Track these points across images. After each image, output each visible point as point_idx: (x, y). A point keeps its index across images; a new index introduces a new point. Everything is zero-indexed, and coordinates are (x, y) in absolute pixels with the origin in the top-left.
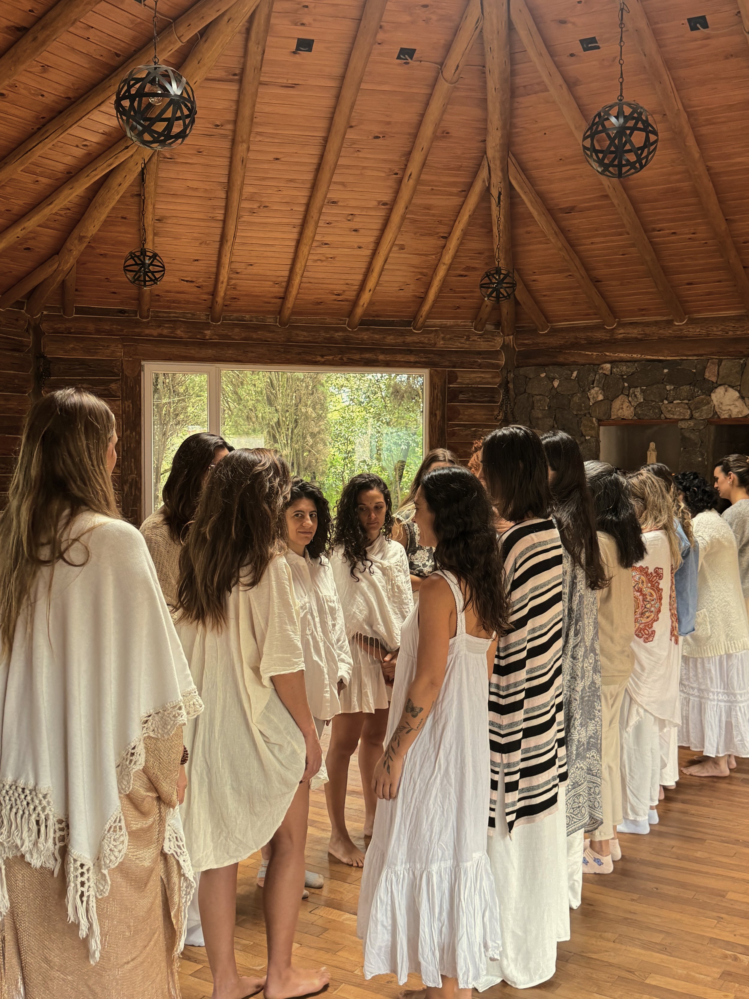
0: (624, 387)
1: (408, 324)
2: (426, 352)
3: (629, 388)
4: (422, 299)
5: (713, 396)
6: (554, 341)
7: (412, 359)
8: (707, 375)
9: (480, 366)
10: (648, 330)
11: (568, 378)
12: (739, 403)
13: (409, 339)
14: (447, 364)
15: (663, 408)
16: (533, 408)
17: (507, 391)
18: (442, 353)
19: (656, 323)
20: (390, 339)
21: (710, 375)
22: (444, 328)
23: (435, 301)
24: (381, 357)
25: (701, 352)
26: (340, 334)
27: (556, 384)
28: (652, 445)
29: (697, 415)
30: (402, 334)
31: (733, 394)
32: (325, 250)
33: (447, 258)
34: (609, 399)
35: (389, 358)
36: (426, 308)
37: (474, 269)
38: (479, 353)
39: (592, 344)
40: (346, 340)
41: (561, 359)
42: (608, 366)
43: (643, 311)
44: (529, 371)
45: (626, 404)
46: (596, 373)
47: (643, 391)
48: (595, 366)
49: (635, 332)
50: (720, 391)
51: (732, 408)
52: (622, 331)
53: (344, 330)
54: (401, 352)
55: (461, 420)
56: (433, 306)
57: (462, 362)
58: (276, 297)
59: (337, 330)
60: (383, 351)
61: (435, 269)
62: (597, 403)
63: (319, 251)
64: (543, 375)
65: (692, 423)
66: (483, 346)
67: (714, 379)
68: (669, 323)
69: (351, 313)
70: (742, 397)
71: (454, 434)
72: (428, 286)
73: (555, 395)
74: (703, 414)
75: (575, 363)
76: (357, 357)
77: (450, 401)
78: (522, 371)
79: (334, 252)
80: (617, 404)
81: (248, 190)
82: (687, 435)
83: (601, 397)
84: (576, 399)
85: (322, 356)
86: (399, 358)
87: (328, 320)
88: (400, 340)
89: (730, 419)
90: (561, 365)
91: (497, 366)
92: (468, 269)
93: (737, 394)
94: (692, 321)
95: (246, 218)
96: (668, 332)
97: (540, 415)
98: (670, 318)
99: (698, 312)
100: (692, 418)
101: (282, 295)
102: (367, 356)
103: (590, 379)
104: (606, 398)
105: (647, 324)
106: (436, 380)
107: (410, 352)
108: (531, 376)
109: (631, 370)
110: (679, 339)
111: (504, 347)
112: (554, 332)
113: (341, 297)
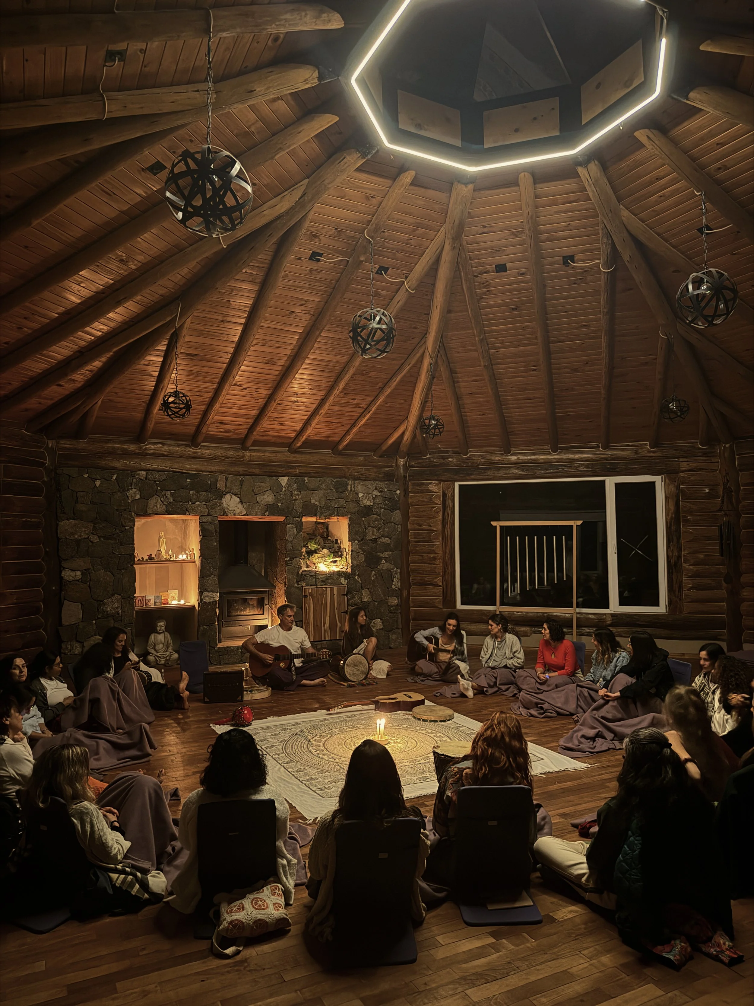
0: (157, 491)
3: (162, 490)
5: (223, 500)
6: (93, 449)
8: (218, 486)
10: (173, 450)
11: (109, 480)
12: (240, 505)
15: (188, 507)
16: (76, 502)
21: (220, 485)
25: (213, 470)
27: (98, 483)
29: (212, 513)
31: (236, 499)
34: (145, 498)
39: (128, 455)
41: (101, 464)
42: (144, 473)
44: (72, 471)
45: (159, 503)
46: (133, 476)
47: (172, 495)
48: (132, 472)
49: (164, 450)
50: (227, 497)
51: (236, 509)
52: (154, 448)
62: (134, 501)
64: (86, 476)
65: (208, 519)
67: (223, 489)
68: (188, 446)
70: (241, 502)
73: (97, 492)
74: (216, 512)
75: (115, 468)
78: (64, 470)
80: (151, 502)
82: (206, 527)
83: (138, 497)
84: (116, 497)
89: (235, 517)
90: (102, 468)
93: (238, 500)
94: (205, 447)
96: (187, 453)
97: (84, 509)
98: (189, 443)
100: (209, 515)
103: (129, 482)
104: (142, 497)
105: (172, 445)
108: (74, 475)
109: (162, 478)
110: (196, 459)
111: (48, 449)
112: (93, 441)
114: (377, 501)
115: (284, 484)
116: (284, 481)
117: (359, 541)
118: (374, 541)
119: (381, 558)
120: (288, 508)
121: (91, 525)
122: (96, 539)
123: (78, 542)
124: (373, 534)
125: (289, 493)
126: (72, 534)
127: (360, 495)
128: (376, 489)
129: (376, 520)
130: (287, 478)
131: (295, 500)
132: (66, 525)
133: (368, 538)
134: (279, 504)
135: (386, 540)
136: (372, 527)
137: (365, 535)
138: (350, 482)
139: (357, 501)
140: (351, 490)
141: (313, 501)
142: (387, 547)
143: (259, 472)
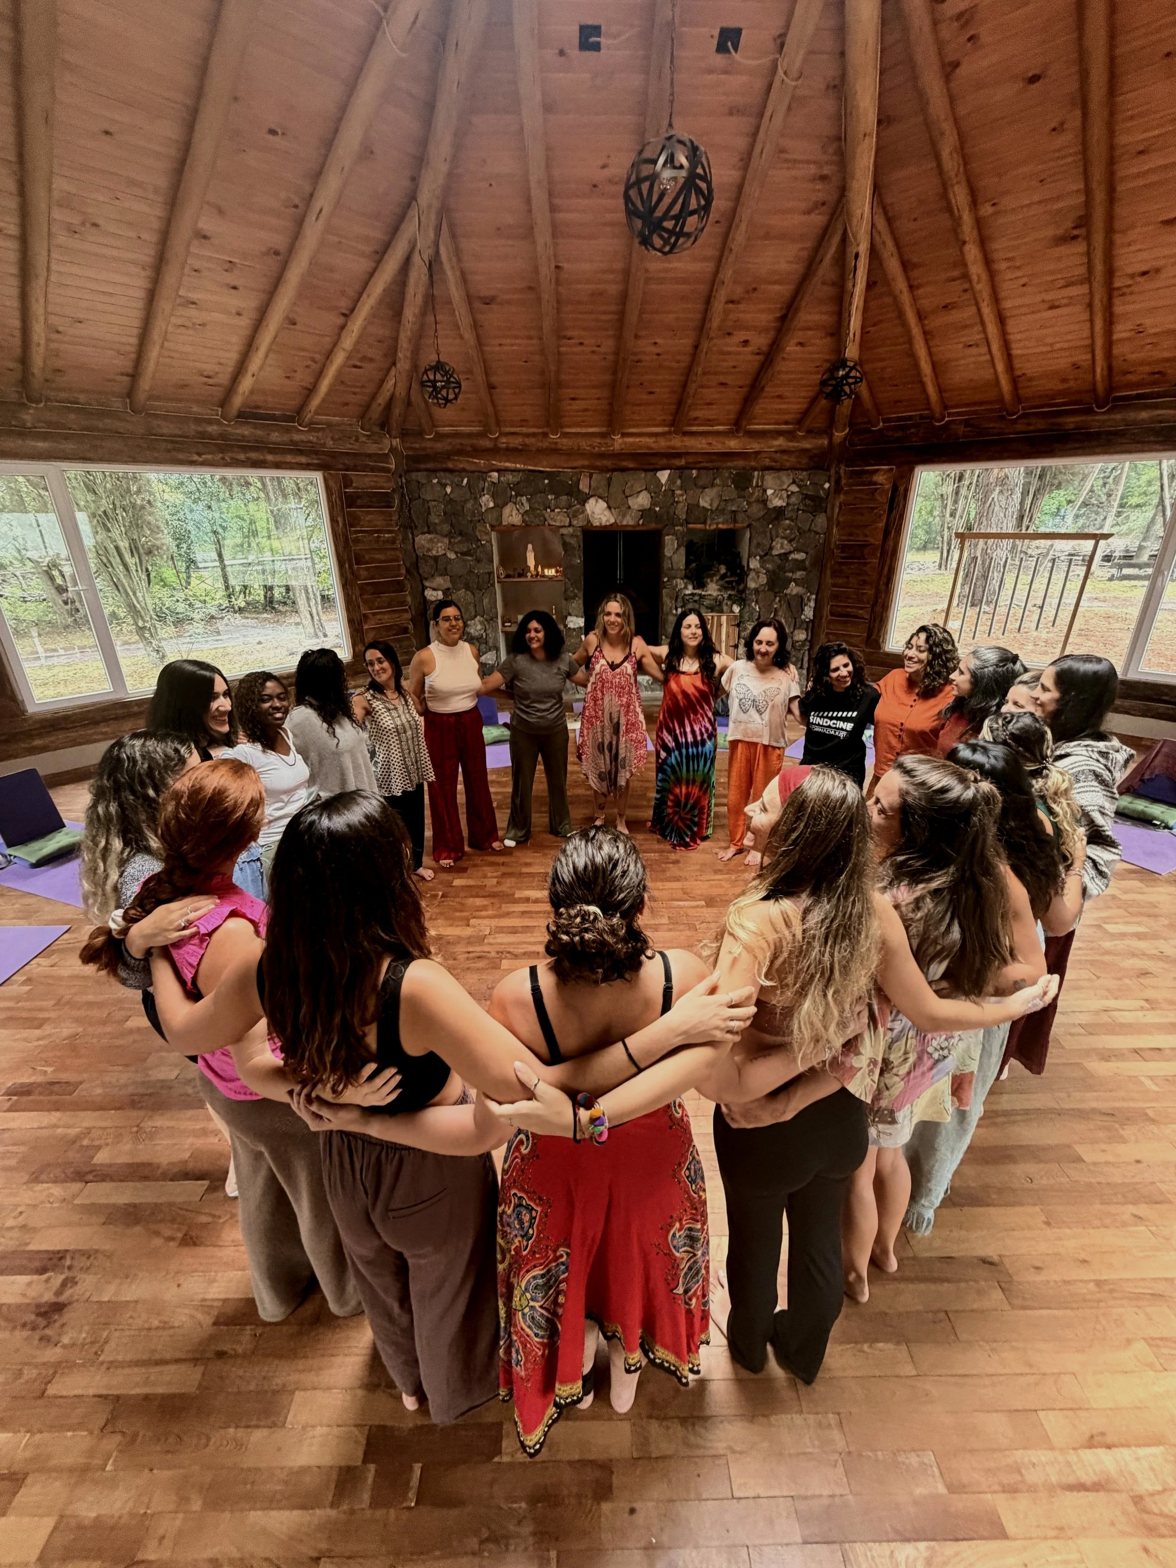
0: (511, 495)
1: (291, 419)
2: (317, 453)
3: (516, 496)
5: (587, 506)
6: (441, 446)
7: (303, 460)
8: (581, 487)
9: (373, 469)
10: (527, 441)
11: (459, 485)
12: (607, 512)
13: (296, 437)
14: (341, 466)
15: (547, 515)
16: (429, 513)
17: (403, 495)
18: (333, 455)
19: (534, 435)
20: (275, 436)
21: (584, 486)
22: (329, 425)
23: (326, 394)
24: (270, 458)
25: (575, 464)
26: (215, 427)
27: (449, 490)
28: (530, 547)
29: (574, 522)
30: (288, 430)
31: (602, 504)
32: (192, 312)
33: (349, 343)
34: (499, 507)
35: (278, 458)
38: (370, 456)
39: (477, 452)
40: (223, 436)
41: (450, 465)
42: (495, 474)
43: (524, 422)
44: (420, 476)
45: (515, 512)
46: (485, 480)
47: (528, 500)
48: (483, 474)
49: (516, 442)
50: (592, 501)
51: (602, 516)
52: (504, 440)
53: (218, 422)
54: (290, 452)
55: (362, 526)
56: (323, 401)
57: (355, 466)
58: (122, 374)
59: (210, 422)
60: (271, 451)
62: (488, 509)
63: (183, 312)
64: (435, 481)
65: (571, 530)
66: (372, 448)
67: (587, 491)
68: (545, 435)
69: (224, 402)
70: (609, 508)
71: (357, 541)
73: (449, 501)
74: (578, 522)
75: (465, 470)
76: (242, 457)
77: (349, 506)
78: (414, 475)
79: (204, 316)
80: (507, 511)
83: (491, 505)
84: (469, 505)
85: (199, 455)
86: (289, 458)
87: (195, 409)
88: (286, 438)
89: (601, 526)
90: (451, 471)
91: (388, 470)
93: (605, 505)
94: (566, 435)
96: (544, 445)
97: (437, 521)
98: (545, 430)
99: (570, 427)
100: (570, 525)
101: (130, 371)
102: (253, 455)
103: (481, 486)
104: (496, 505)
105: (528, 435)
106: (331, 483)
107: (301, 452)
108: (424, 481)
109: (516, 480)
110: (554, 451)
111: (393, 450)
112: (439, 437)
113: (211, 381)
114: (793, 499)
115: (663, 481)
116: (664, 476)
117: (761, 557)
118: (784, 556)
119: (789, 580)
120: (668, 513)
121: (446, 540)
122: (452, 556)
123: (436, 559)
124: (782, 547)
125: (670, 493)
126: (429, 550)
127: (769, 492)
128: (795, 479)
129: (789, 527)
130: (668, 472)
131: (677, 502)
132: (422, 540)
133: (775, 552)
134: (657, 509)
135: (800, 556)
136: (782, 538)
137: (771, 548)
138: (756, 473)
139: (765, 502)
141: (702, 503)
142: (799, 565)
143: (631, 465)
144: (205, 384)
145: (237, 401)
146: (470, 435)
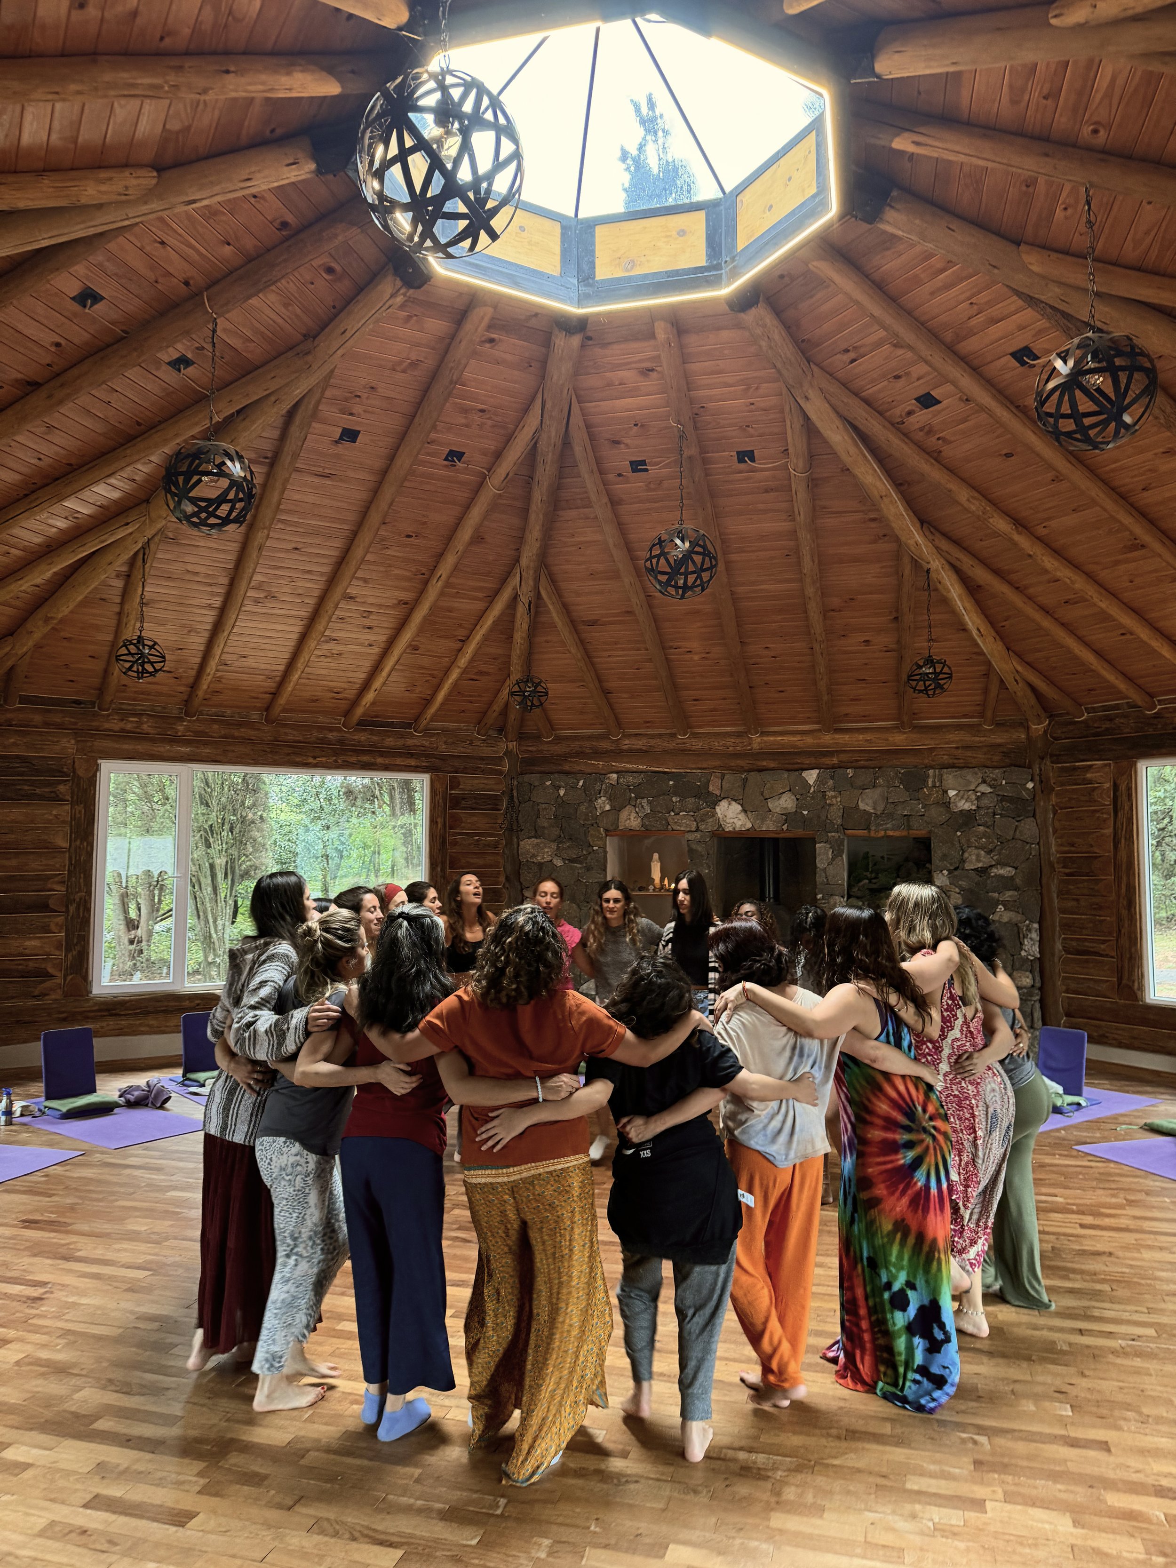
0: (631, 798)
1: (409, 726)
2: (427, 756)
3: (636, 798)
4: (428, 702)
5: (718, 809)
6: (558, 749)
7: (413, 762)
8: (711, 788)
9: (483, 772)
10: (652, 742)
11: (574, 787)
12: (742, 816)
13: (410, 742)
14: (449, 769)
15: (670, 819)
16: (538, 817)
17: (512, 797)
18: (443, 758)
19: (660, 736)
20: (389, 741)
21: (714, 788)
22: (446, 732)
23: (442, 704)
24: (380, 760)
25: (705, 766)
26: (335, 734)
27: (562, 792)
28: (656, 856)
29: (702, 827)
30: (402, 736)
31: (736, 807)
32: (333, 646)
33: (463, 662)
34: (617, 809)
35: (387, 761)
36: (432, 710)
37: (487, 674)
38: (482, 759)
39: (597, 754)
40: (341, 742)
41: (567, 767)
42: (615, 776)
43: (648, 723)
44: (534, 779)
45: (633, 815)
46: (602, 782)
47: (649, 803)
48: (601, 776)
49: (639, 744)
50: (724, 804)
51: (735, 821)
52: (627, 742)
53: (339, 730)
54: (401, 755)
55: (463, 828)
56: (439, 710)
57: (465, 768)
58: (266, 693)
59: (331, 730)
60: (382, 754)
61: (447, 671)
62: (604, 812)
63: (325, 646)
64: (548, 783)
65: (698, 835)
66: (486, 751)
67: (718, 792)
68: (673, 735)
69: (347, 713)
70: (745, 811)
71: (455, 843)
72: (438, 688)
73: (561, 803)
74: (708, 826)
75: (582, 772)
76: (353, 759)
77: (451, 808)
78: (527, 778)
79: (341, 648)
80: (624, 814)
81: (258, 578)
82: (694, 847)
83: (608, 807)
84: (583, 808)
85: (315, 758)
86: (399, 761)
87: (321, 719)
88: (400, 743)
89: (734, 832)
90: (567, 773)
91: (500, 773)
92: (480, 673)
93: (740, 808)
94: (695, 735)
95: (249, 607)
96: (671, 745)
97: (546, 825)
98: (673, 731)
99: (700, 727)
100: (697, 830)
101: (273, 690)
102: (365, 758)
103: (597, 788)
104: (613, 808)
105: (652, 736)
106: (438, 785)
107: (411, 755)
108: (536, 784)
109: (637, 781)
110: (683, 752)
111: (507, 753)
112: (558, 739)
113: (340, 696)
114: (985, 802)
115: (811, 782)
116: (811, 776)
117: (950, 872)
118: (983, 871)
119: (997, 903)
120: (819, 817)
121: (554, 846)
122: (559, 863)
123: (540, 865)
124: (978, 860)
125: (820, 795)
126: (534, 856)
127: (952, 793)
128: (984, 782)
129: (984, 835)
130: (817, 771)
131: (830, 805)
132: (527, 845)
133: (968, 866)
134: (805, 813)
135: (1006, 871)
136: (976, 848)
137: (963, 861)
138: (931, 772)
139: (947, 804)
140: (934, 786)
141: (862, 806)
142: (1007, 883)
143: (772, 765)
144: (333, 698)
145: (359, 711)
146: (590, 737)
